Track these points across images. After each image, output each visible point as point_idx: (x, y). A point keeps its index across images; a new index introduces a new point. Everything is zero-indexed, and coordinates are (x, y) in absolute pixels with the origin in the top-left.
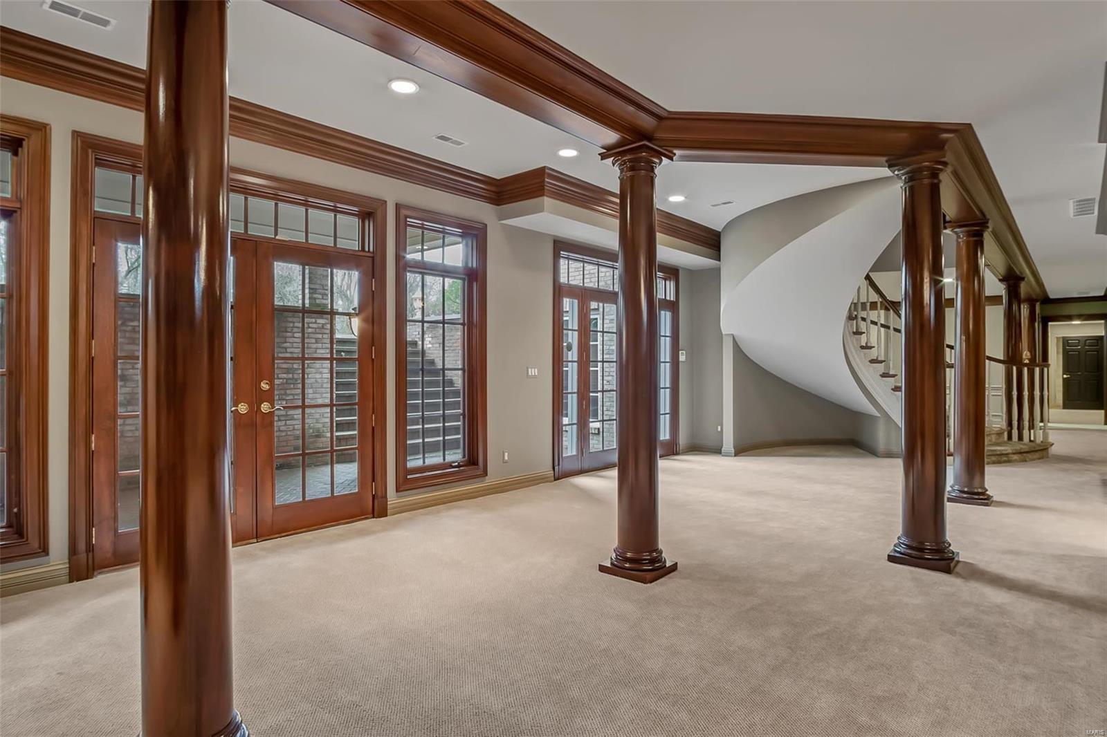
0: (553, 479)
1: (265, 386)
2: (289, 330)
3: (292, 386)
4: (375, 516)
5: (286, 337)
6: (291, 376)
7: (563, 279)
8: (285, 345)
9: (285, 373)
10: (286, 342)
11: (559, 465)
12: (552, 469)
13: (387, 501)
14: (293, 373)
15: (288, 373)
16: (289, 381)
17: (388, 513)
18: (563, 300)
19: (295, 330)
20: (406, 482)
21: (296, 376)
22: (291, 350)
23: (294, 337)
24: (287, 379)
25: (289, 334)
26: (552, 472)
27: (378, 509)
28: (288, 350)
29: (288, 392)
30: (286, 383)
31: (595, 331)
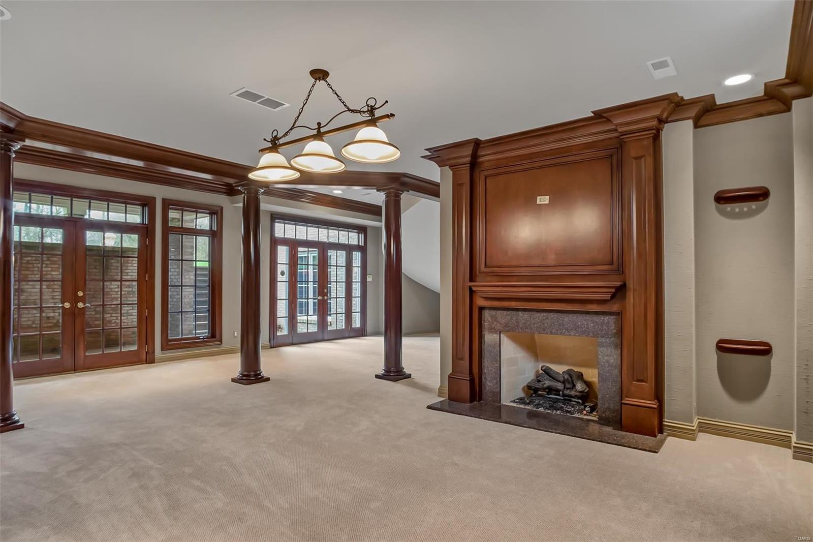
0: (269, 347)
1: (80, 294)
2: (130, 262)
3: (131, 296)
4: (148, 362)
5: (127, 266)
6: (131, 289)
7: (277, 235)
8: (127, 271)
9: (127, 288)
10: (128, 269)
11: (274, 339)
12: (269, 342)
13: (154, 356)
14: (132, 288)
15: (129, 288)
16: (130, 293)
17: (156, 361)
18: (277, 247)
19: (134, 262)
20: (167, 345)
21: (134, 290)
22: (131, 274)
23: (133, 266)
24: (128, 291)
25: (129, 265)
26: (269, 343)
27: (150, 360)
28: (129, 274)
29: (129, 299)
30: (128, 294)
31: (302, 264)
